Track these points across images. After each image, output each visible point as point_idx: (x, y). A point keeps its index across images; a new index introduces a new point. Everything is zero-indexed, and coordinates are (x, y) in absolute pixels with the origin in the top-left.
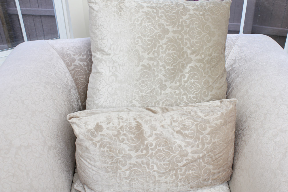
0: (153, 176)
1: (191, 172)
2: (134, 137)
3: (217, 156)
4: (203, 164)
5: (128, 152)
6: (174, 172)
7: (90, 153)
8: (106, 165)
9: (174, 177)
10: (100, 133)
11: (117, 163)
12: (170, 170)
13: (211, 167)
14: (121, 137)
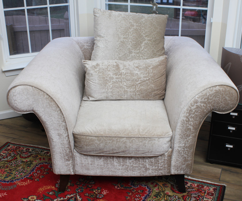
0: (124, 88)
1: (143, 87)
2: (115, 69)
3: (156, 80)
4: (149, 84)
5: (112, 76)
6: (134, 87)
7: (93, 76)
8: (101, 82)
9: (134, 89)
10: (98, 67)
11: (106, 81)
12: (132, 86)
13: (153, 86)
14: (109, 69)
